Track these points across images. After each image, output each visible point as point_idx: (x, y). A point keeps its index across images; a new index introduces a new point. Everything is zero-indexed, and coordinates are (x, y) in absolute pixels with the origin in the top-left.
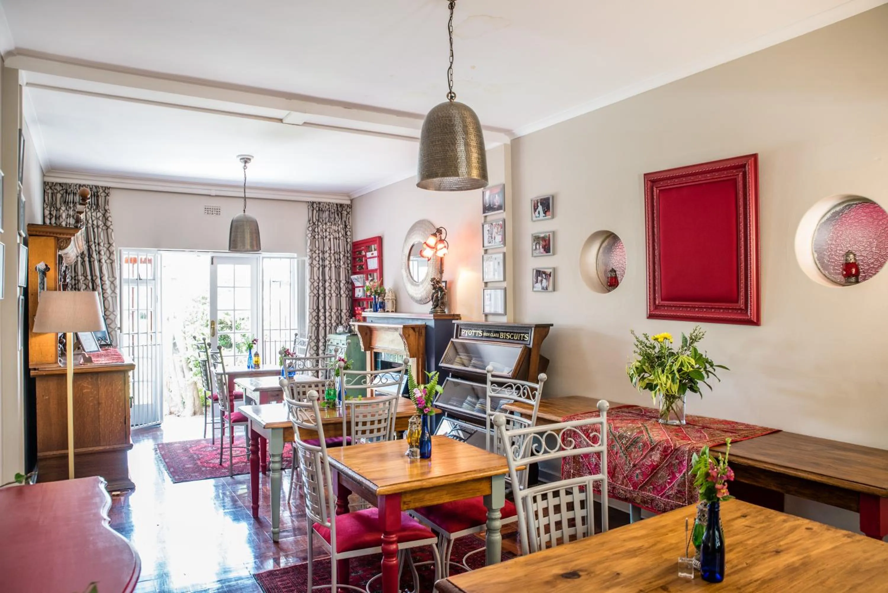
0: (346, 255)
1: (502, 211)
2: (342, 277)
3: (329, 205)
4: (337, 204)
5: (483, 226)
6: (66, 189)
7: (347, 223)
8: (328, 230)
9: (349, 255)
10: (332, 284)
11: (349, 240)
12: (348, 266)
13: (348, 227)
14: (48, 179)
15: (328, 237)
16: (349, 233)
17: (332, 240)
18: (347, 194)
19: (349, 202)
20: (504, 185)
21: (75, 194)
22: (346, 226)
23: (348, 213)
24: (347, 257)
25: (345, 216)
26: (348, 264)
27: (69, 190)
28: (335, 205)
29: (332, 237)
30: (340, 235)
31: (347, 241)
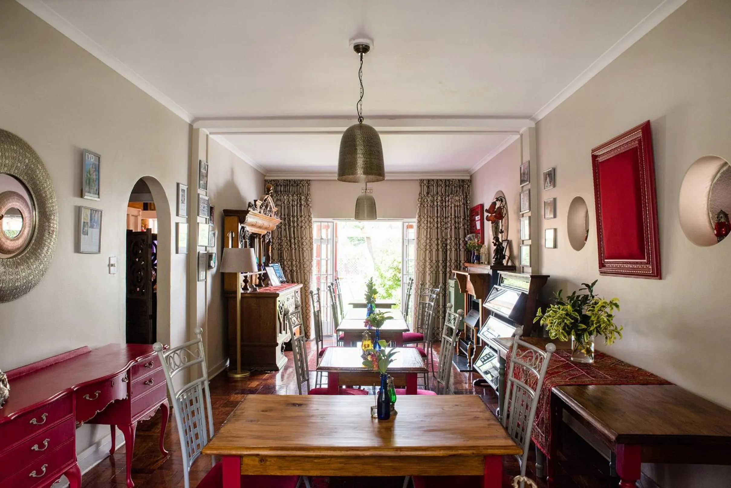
0: (466, 218)
1: (528, 183)
2: (461, 236)
3: (452, 181)
4: (459, 180)
5: (520, 195)
6: (276, 183)
7: (468, 194)
8: (450, 200)
9: (469, 219)
10: (452, 241)
11: (468, 207)
12: (468, 227)
13: (468, 197)
14: (267, 178)
15: (450, 206)
16: (468, 202)
17: (453, 208)
18: (467, 171)
19: (468, 178)
20: (529, 161)
21: (281, 186)
22: (466, 196)
23: (469, 186)
24: (467, 220)
25: (466, 188)
26: (468, 226)
27: (278, 184)
28: (457, 181)
29: (453, 205)
30: (461, 204)
31: (467, 208)
